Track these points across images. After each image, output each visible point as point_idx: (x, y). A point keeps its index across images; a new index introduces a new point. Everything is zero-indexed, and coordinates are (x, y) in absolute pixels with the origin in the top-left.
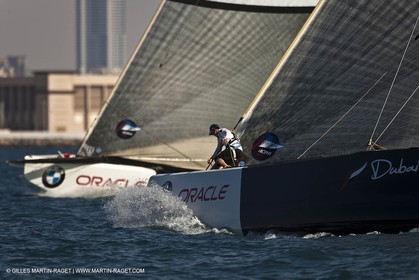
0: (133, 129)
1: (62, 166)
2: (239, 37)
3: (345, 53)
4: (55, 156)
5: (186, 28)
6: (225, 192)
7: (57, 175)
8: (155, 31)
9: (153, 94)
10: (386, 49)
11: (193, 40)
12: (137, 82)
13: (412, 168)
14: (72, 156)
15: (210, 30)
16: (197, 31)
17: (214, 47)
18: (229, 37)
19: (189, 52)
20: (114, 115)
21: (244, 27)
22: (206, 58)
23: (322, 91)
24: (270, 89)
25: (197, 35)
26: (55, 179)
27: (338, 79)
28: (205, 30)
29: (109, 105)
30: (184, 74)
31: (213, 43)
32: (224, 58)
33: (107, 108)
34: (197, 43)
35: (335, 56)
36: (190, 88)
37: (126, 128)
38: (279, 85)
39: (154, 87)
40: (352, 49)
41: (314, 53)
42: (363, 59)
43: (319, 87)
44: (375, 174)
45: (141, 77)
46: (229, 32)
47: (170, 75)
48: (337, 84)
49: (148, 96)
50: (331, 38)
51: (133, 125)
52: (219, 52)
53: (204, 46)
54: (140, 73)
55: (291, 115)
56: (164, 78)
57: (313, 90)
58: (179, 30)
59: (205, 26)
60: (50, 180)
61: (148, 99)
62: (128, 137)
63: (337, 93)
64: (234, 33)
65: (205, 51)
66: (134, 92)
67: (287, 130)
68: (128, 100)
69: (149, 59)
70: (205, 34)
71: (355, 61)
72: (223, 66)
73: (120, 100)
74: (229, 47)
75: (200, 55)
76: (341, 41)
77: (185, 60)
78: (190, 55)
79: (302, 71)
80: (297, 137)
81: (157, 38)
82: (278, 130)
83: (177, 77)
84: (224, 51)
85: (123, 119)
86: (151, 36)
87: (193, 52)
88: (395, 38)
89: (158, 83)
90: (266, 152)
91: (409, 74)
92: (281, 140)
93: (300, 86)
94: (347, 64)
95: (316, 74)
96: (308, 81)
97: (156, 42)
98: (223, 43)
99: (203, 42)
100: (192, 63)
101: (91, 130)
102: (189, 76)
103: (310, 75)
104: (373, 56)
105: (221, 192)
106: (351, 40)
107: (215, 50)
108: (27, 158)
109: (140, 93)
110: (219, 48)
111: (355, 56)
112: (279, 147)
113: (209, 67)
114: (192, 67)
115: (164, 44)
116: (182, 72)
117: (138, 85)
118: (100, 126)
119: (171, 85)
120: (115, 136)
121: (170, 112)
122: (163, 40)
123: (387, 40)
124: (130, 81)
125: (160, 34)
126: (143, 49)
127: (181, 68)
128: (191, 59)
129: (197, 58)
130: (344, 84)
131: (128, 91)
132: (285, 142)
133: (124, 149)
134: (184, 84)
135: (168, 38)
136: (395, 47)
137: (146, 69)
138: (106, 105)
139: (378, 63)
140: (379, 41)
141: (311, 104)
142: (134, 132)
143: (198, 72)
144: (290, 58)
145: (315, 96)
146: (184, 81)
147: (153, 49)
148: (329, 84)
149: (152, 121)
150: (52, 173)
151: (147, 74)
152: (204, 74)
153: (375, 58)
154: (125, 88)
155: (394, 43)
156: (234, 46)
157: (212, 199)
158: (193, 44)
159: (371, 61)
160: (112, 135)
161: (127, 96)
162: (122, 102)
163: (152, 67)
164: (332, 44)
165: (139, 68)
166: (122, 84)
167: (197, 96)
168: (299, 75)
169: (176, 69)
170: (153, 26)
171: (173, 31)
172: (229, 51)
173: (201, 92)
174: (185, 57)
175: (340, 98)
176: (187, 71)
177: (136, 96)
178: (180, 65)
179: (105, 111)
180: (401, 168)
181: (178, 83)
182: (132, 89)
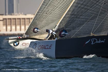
0: (38, 30)
1: (19, 40)
2: (67, 5)
3: (86, 7)
4: (16, 38)
5: (52, 2)
6: (51, 47)
7: (17, 43)
8: (44, 3)
9: (43, 20)
10: (97, 6)
11: (54, 6)
12: (39, 17)
13: (103, 41)
14: (21, 38)
15: (59, 3)
16: (56, 3)
17: (60, 7)
18: (64, 5)
19: (53, 9)
20: (32, 26)
21: (68, 2)
22: (58, 11)
23: (79, 18)
24: (64, 17)
25: (56, 4)
26: (17, 44)
27: (84, 15)
28: (58, 3)
29: (31, 23)
30: (51, 15)
31: (59, 6)
32: (63, 11)
33: (31, 24)
34: (55, 6)
35: (83, 8)
36: (53, 19)
37: (36, 30)
38: (67, 16)
39: (44, 18)
40: (88, 6)
41: (77, 7)
42: (91, 9)
43: (78, 17)
44: (92, 43)
45: (40, 16)
46: (64, 3)
47: (48, 15)
48: (83, 16)
49: (42, 21)
50: (82, 3)
51: (38, 29)
52: (61, 9)
53: (57, 7)
54: (40, 15)
55: (70, 24)
56: (46, 16)
57: (76, 17)
58: (51, 3)
59: (58, 2)
60: (15, 44)
61: (42, 22)
62: (36, 32)
63: (83, 18)
64: (65, 3)
65: (57, 8)
66: (38, 20)
67: (69, 29)
68: (36, 22)
69: (42, 11)
70: (58, 4)
71: (88, 9)
72: (62, 13)
73: (34, 22)
74: (64, 7)
75: (56, 10)
76: (84, 4)
77: (52, 11)
78: (53, 10)
79: (74, 12)
80: (72, 31)
81: (45, 5)
82: (67, 29)
83: (50, 16)
84: (62, 9)
85: (35, 27)
86: (43, 4)
87: (54, 9)
88: (100, 3)
89: (45, 17)
90: (63, 35)
91: (104, 13)
92: (67, 32)
93: (73, 16)
94: (86, 10)
95: (77, 13)
96: (75, 15)
97: (44, 6)
98: (62, 6)
99: (57, 6)
100: (54, 12)
101: (26, 30)
102: (53, 16)
103: (75, 13)
104: (94, 8)
105: (50, 47)
106: (87, 3)
107: (60, 8)
108: (10, 38)
109: (40, 20)
110: (61, 8)
111: (89, 8)
112: (67, 34)
113: (58, 13)
114: (54, 13)
115: (46, 7)
116: (51, 14)
117: (39, 18)
118: (29, 29)
119: (48, 18)
120: (33, 32)
121: (47, 26)
122: (46, 5)
123: (98, 3)
124: (37, 17)
125: (45, 4)
126: (41, 8)
127: (51, 13)
128: (54, 11)
129: (55, 11)
130: (85, 16)
131: (36, 20)
132: (68, 32)
133: (35, 36)
134: (51, 18)
135: (48, 5)
136: (100, 5)
137: (41, 14)
138: (30, 23)
139: (95, 10)
140: (95, 4)
141: (76, 21)
142: (38, 31)
143: (56, 14)
144: (70, 8)
145: (77, 19)
146: (51, 17)
147: (43, 8)
148: (81, 16)
149: (43, 28)
150: (16, 42)
151: (42, 15)
152: (57, 15)
153: (94, 9)
154: (36, 19)
155: (100, 4)
156: (65, 7)
157: (48, 49)
158: (54, 7)
159: (93, 9)
160: (32, 32)
161: (36, 21)
162: (35, 23)
163: (43, 13)
164: (82, 4)
165: (39, 13)
166: (35, 18)
167: (55, 21)
168: (72, 13)
169: (49, 14)
170: (43, 2)
171: (49, 3)
172: (64, 8)
173: (56, 20)
174: (52, 10)
175: (84, 20)
176: (53, 14)
177: (38, 21)
178: (51, 12)
179: (30, 25)
180: (100, 41)
181: (50, 17)
182: (37, 19)
